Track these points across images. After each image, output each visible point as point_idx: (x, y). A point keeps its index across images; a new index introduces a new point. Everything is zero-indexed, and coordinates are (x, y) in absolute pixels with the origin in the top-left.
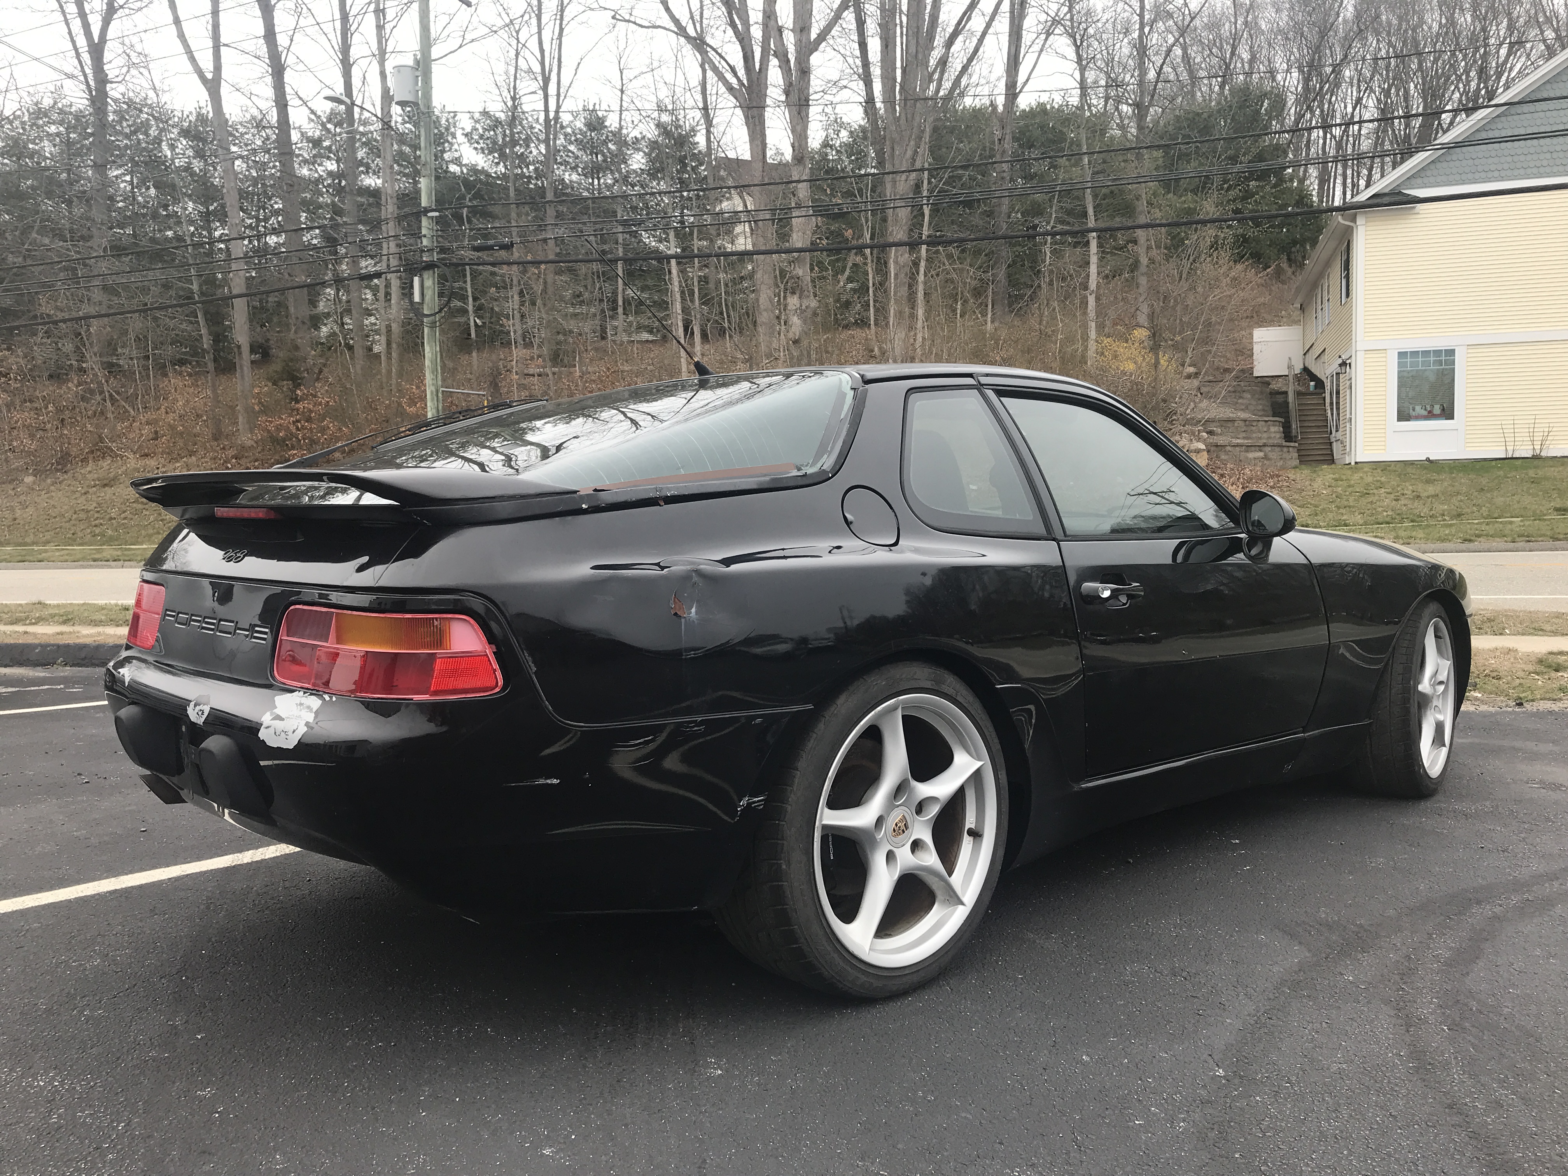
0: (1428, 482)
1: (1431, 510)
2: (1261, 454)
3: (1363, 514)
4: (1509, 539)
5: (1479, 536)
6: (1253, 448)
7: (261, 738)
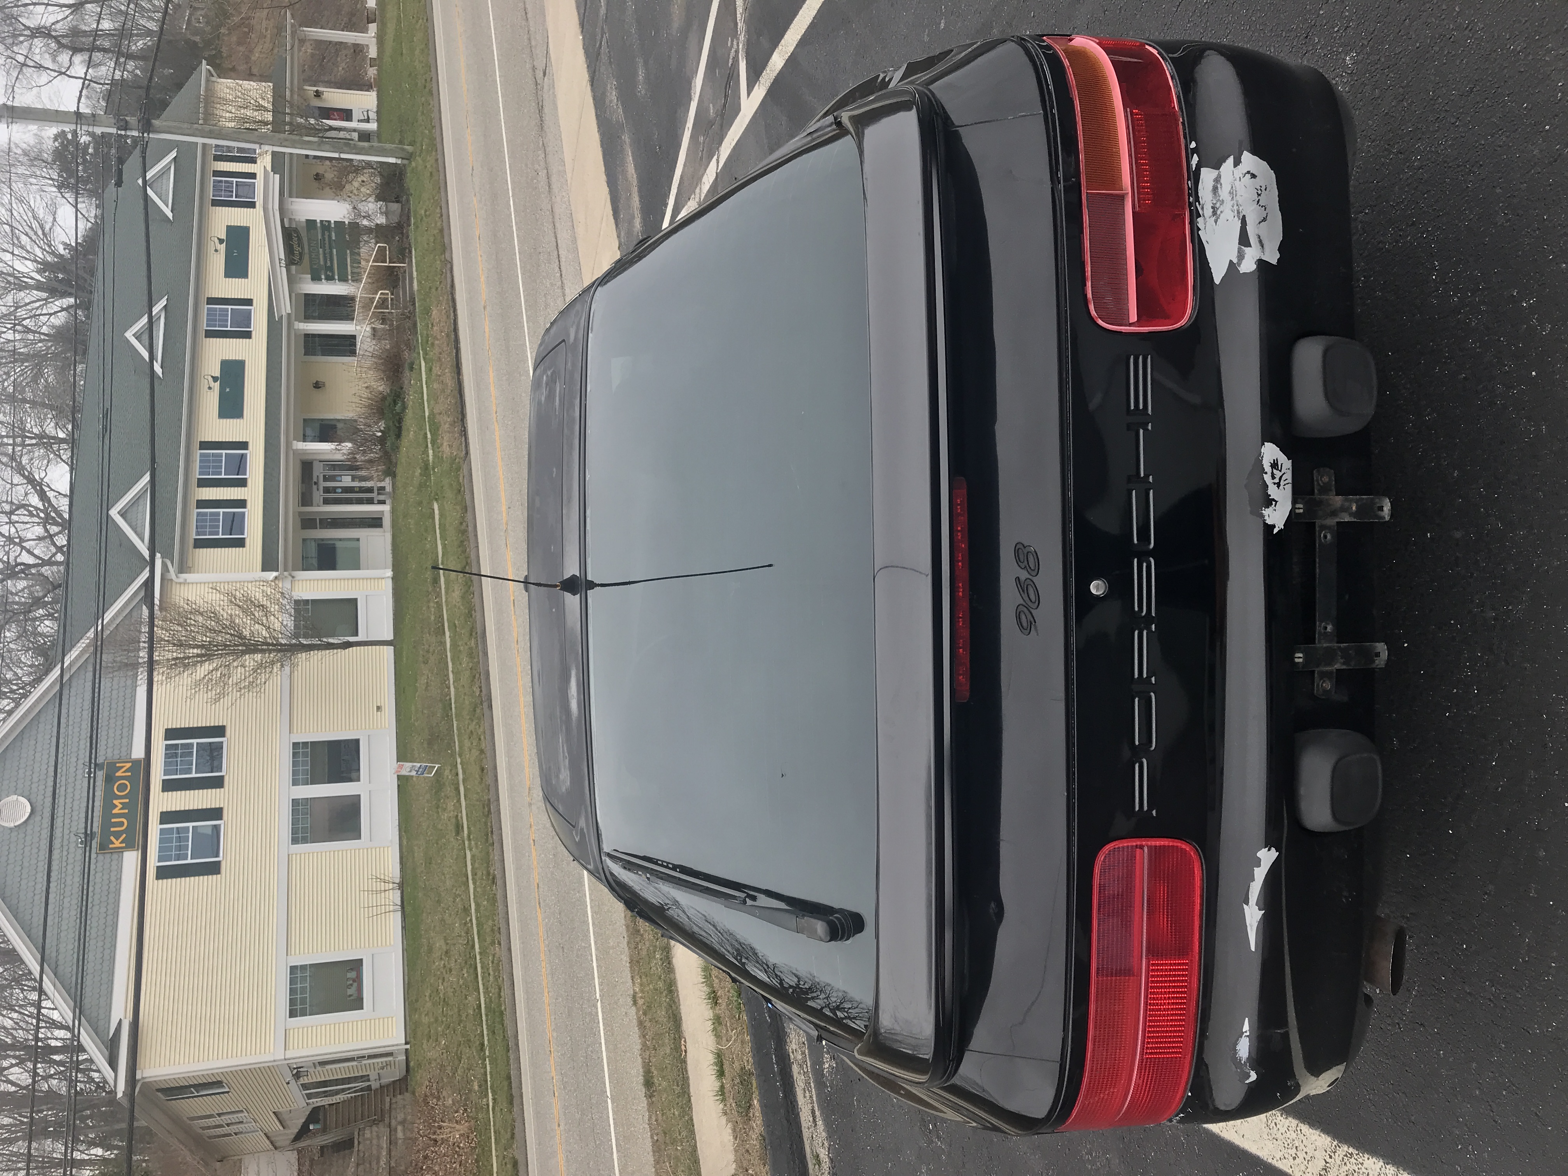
0: (430, 950)
1: (460, 936)
2: (400, 1128)
3: (466, 996)
4: (491, 848)
5: (488, 874)
6: (393, 1137)
7: (1278, 256)
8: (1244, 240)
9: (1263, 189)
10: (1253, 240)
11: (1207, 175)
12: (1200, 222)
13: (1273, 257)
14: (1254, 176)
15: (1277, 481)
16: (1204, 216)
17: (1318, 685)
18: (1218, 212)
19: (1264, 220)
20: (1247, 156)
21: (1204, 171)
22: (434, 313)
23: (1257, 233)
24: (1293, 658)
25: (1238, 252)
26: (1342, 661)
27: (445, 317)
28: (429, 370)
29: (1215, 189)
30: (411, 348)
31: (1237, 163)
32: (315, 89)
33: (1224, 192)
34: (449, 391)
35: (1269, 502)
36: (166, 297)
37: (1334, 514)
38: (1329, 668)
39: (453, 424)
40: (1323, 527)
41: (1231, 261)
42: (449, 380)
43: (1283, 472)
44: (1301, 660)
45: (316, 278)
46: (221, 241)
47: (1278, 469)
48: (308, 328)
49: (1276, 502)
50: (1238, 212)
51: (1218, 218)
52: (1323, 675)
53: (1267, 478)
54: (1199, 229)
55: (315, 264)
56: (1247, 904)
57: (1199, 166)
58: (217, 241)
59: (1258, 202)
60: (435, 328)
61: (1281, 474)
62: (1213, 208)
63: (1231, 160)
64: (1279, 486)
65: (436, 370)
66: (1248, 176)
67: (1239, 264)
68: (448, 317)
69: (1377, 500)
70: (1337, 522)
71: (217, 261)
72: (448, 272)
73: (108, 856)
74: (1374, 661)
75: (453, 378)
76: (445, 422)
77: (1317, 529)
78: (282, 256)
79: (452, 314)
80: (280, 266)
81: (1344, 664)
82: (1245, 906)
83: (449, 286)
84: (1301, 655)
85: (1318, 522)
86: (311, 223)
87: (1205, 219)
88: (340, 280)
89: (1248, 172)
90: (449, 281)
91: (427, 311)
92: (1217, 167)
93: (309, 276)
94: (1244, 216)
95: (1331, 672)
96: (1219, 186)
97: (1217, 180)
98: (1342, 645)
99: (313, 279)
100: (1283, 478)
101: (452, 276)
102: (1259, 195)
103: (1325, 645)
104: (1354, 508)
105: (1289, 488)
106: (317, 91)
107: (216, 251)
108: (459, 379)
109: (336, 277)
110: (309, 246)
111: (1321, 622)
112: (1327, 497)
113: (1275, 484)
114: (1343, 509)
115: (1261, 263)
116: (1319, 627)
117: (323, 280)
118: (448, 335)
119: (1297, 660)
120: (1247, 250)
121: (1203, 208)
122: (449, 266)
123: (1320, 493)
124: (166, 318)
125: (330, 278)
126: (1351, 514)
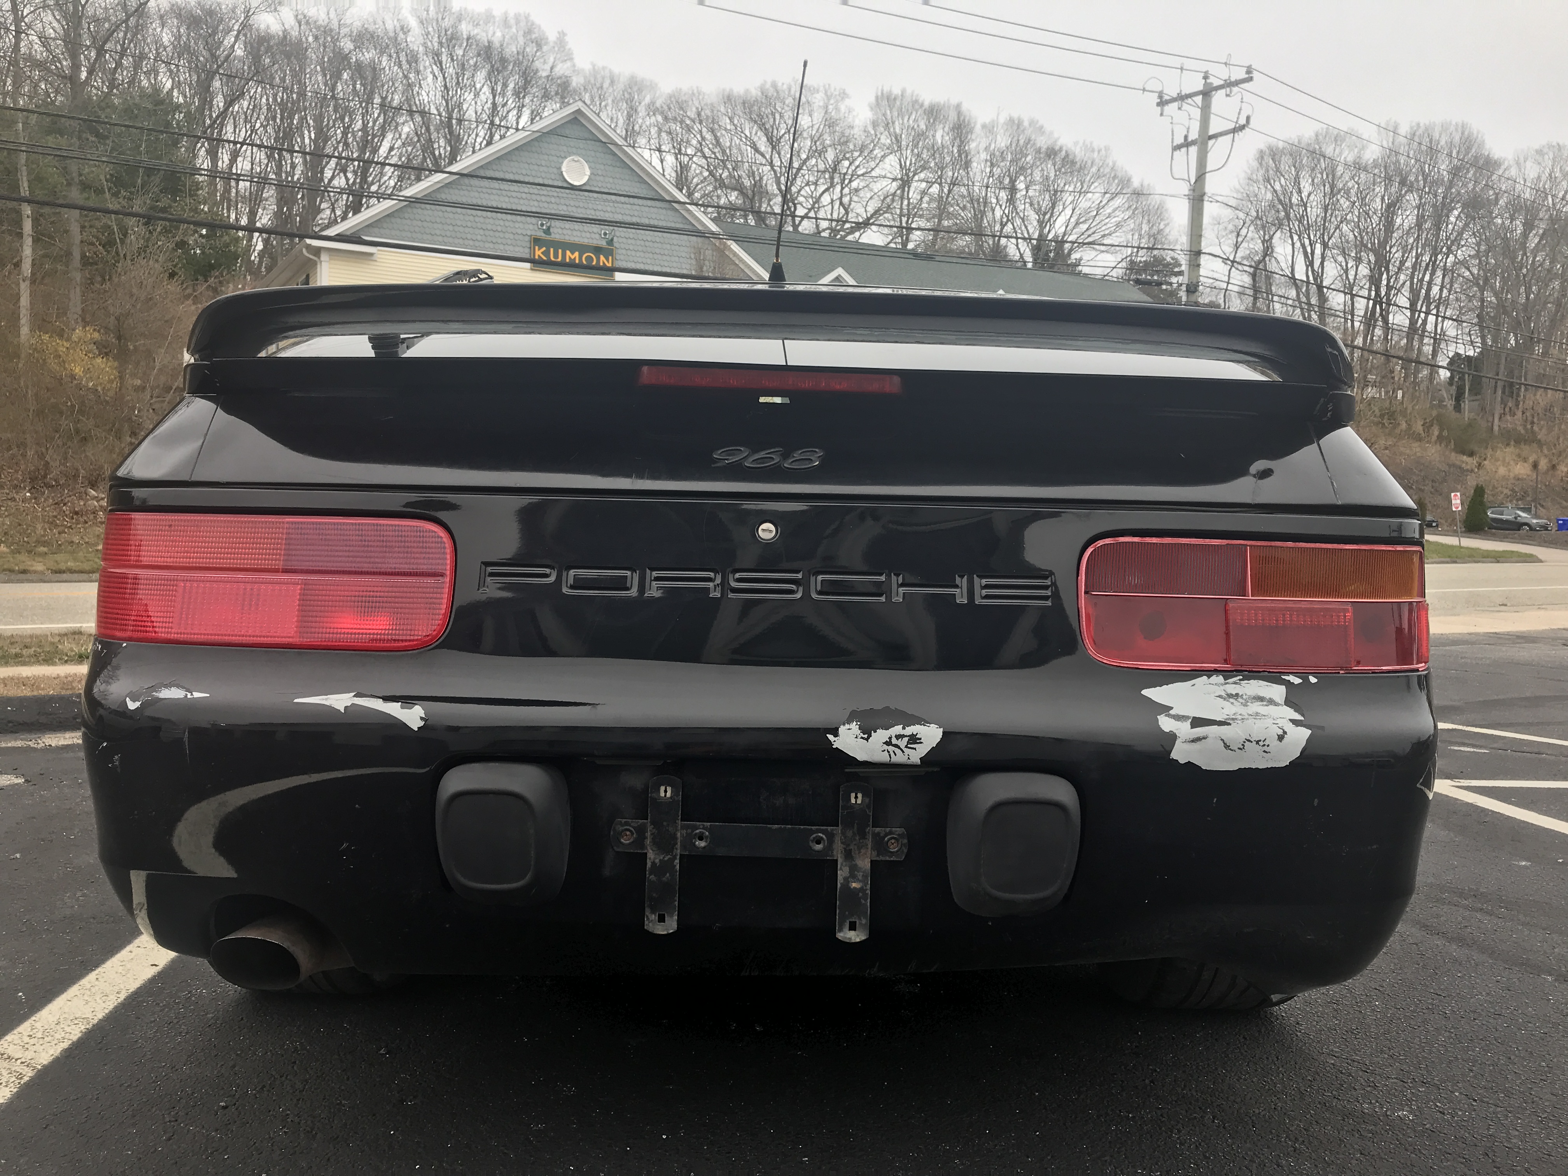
7: (1182, 761)
8: (1197, 722)
9: (1265, 748)
10: (1200, 731)
11: (1278, 692)
12: (1220, 679)
13: (1180, 753)
14: (1281, 738)
15: (894, 741)
16: (1226, 684)
17: (626, 824)
18: (1231, 700)
19: (1227, 747)
20: (1304, 734)
21: (1283, 689)
23: (1210, 736)
24: (667, 784)
25: (1183, 716)
26: (657, 861)
29: (1261, 699)
31: (1295, 722)
33: (1256, 707)
35: (867, 732)
37: (848, 855)
38: (648, 842)
40: (831, 837)
41: (1172, 708)
43: (905, 750)
44: (662, 794)
47: (908, 743)
49: (867, 739)
50: (1233, 719)
51: (1225, 699)
52: (641, 831)
53: (898, 729)
54: (1209, 677)
56: (354, 696)
57: (1288, 684)
59: (1249, 741)
61: (903, 747)
62: (1237, 695)
63: (1298, 717)
64: (887, 743)
66: (1280, 732)
67: (1169, 716)
69: (864, 921)
70: (837, 860)
73: (528, 245)
74: (653, 912)
77: (829, 828)
81: (653, 863)
82: (353, 694)
84: (669, 794)
85: (839, 829)
87: (1222, 685)
89: (1285, 733)
92: (1288, 702)
94: (1229, 724)
95: (643, 846)
96: (1265, 703)
97: (1271, 702)
98: (677, 861)
100: (897, 751)
102: (1258, 742)
103: (679, 835)
104: (854, 885)
105: (884, 758)
111: (709, 830)
112: (870, 846)
113: (890, 738)
114: (853, 869)
115: (1172, 737)
116: (703, 827)
119: (662, 788)
120: (1188, 724)
121: (1235, 683)
123: (876, 835)
126: (846, 879)
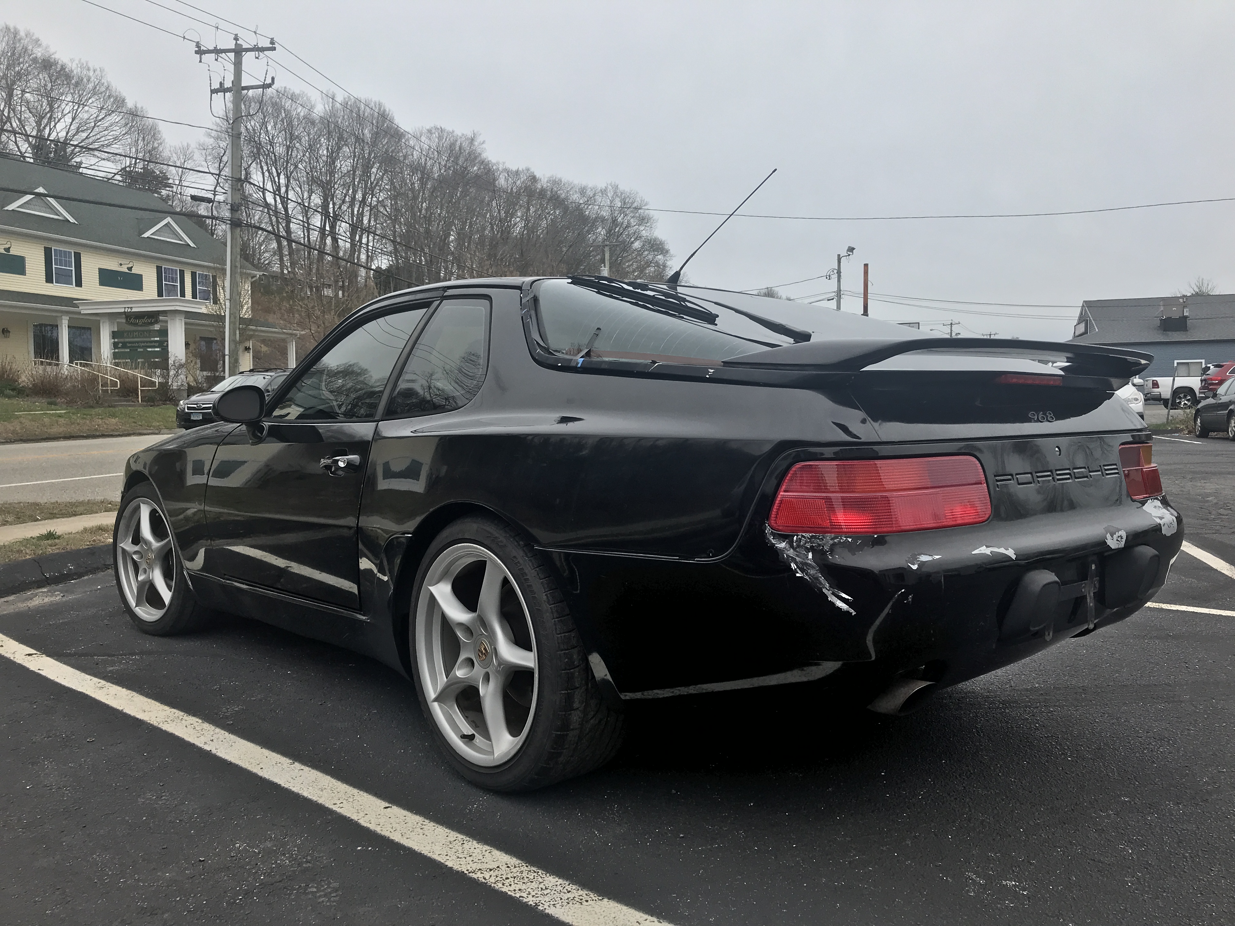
10: (1163, 521)
15: (1118, 539)
21: (1160, 502)
22: (113, 420)
27: (113, 428)
28: (60, 416)
29: (1160, 506)
30: (70, 403)
32: (251, 347)
34: (46, 430)
36: (76, 223)
37: (1089, 592)
39: (14, 432)
42: (55, 430)
45: (114, 335)
46: (130, 269)
47: (1121, 539)
48: (64, 327)
51: (1155, 508)
55: (128, 334)
58: (130, 266)
60: (100, 420)
62: (1155, 505)
65: (62, 421)
68: (113, 430)
70: (1086, 595)
71: (112, 264)
72: (151, 431)
75: (60, 434)
76: (14, 426)
78: (134, 310)
79: (117, 433)
80: (125, 308)
83: (140, 431)
86: (164, 333)
87: (1151, 503)
88: (114, 353)
90: (145, 432)
91: (114, 416)
92: (1163, 507)
93: (116, 330)
99: (113, 332)
100: (1119, 543)
101: (148, 434)
104: (1091, 604)
105: (1117, 547)
106: (249, 348)
107: (121, 265)
108: (60, 438)
109: (116, 350)
110: (143, 331)
112: (1093, 587)
114: (1090, 598)
115: (1160, 526)
117: (113, 340)
118: (96, 430)
121: (1154, 501)
122: (157, 432)
124: (58, 219)
125: (115, 345)
